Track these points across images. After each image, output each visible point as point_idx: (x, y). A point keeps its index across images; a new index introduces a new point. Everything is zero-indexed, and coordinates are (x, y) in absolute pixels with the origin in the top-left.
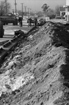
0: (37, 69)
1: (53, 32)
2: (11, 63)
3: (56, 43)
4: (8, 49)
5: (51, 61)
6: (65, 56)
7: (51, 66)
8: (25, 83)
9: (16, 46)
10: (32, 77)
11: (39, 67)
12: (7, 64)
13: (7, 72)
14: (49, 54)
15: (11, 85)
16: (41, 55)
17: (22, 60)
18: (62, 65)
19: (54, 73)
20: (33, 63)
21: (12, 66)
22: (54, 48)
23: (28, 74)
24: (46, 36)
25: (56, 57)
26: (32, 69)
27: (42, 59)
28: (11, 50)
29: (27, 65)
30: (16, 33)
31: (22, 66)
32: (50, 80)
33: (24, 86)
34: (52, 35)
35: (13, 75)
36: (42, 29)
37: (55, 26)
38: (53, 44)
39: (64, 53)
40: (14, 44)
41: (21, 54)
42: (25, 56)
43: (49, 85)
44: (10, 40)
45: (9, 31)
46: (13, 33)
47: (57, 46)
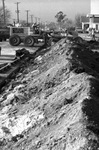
0: (49, 106)
1: (72, 52)
2: (11, 96)
3: (76, 68)
5: (69, 94)
6: (89, 86)
7: (69, 101)
8: (30, 125)
9: (18, 71)
10: (42, 117)
11: (52, 102)
12: (5, 98)
13: (5, 109)
14: (66, 84)
15: (10, 128)
16: (53, 85)
17: (27, 92)
18: (85, 100)
19: (74, 111)
20: (43, 95)
21: (12, 101)
22: (72, 75)
23: (35, 113)
24: (61, 57)
25: (75, 89)
26: (41, 105)
27: (56, 90)
28: (11, 77)
29: (34, 99)
30: (19, 53)
31: (27, 100)
32: (68, 122)
33: (29, 129)
34: (70, 57)
35: (13, 113)
36: (56, 47)
38: (71, 70)
39: (88, 82)
40: (14, 68)
41: (25, 82)
42: (31, 85)
43: (66, 128)
44: (9, 63)
46: (14, 53)
47: (77, 72)
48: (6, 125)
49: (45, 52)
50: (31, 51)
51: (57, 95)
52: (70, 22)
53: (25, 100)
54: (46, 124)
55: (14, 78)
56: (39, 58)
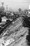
0: (16, 37)
1: (23, 21)
2: (5, 34)
3: (24, 26)
4: (3, 27)
5: (22, 34)
6: (28, 31)
7: (22, 36)
8: (10, 43)
9: (7, 26)
10: (14, 40)
11: (17, 36)
12: (3, 34)
13: (3, 38)
14: (21, 30)
15: (4, 44)
16: (17, 31)
17: (9, 33)
19: (24, 39)
20: (14, 34)
21: (5, 35)
22: (23, 28)
23: (12, 39)
25: (24, 32)
27: (18, 32)
28: (5, 28)
29: (12, 35)
30: (7, 21)
32: (22, 42)
33: (10, 44)
35: (5, 39)
37: (24, 18)
38: (23, 26)
39: (28, 30)
40: (6, 25)
41: (9, 30)
42: (11, 31)
43: (21, 44)
44: (4, 24)
45: (4, 20)
46: (6, 21)
47: (25, 27)
48: (3, 43)
49: (15, 21)
50: (11, 20)
51: (19, 34)
52: (23, 12)
53: (9, 35)
54: (15, 42)
55: (6, 28)
56: (13, 22)
